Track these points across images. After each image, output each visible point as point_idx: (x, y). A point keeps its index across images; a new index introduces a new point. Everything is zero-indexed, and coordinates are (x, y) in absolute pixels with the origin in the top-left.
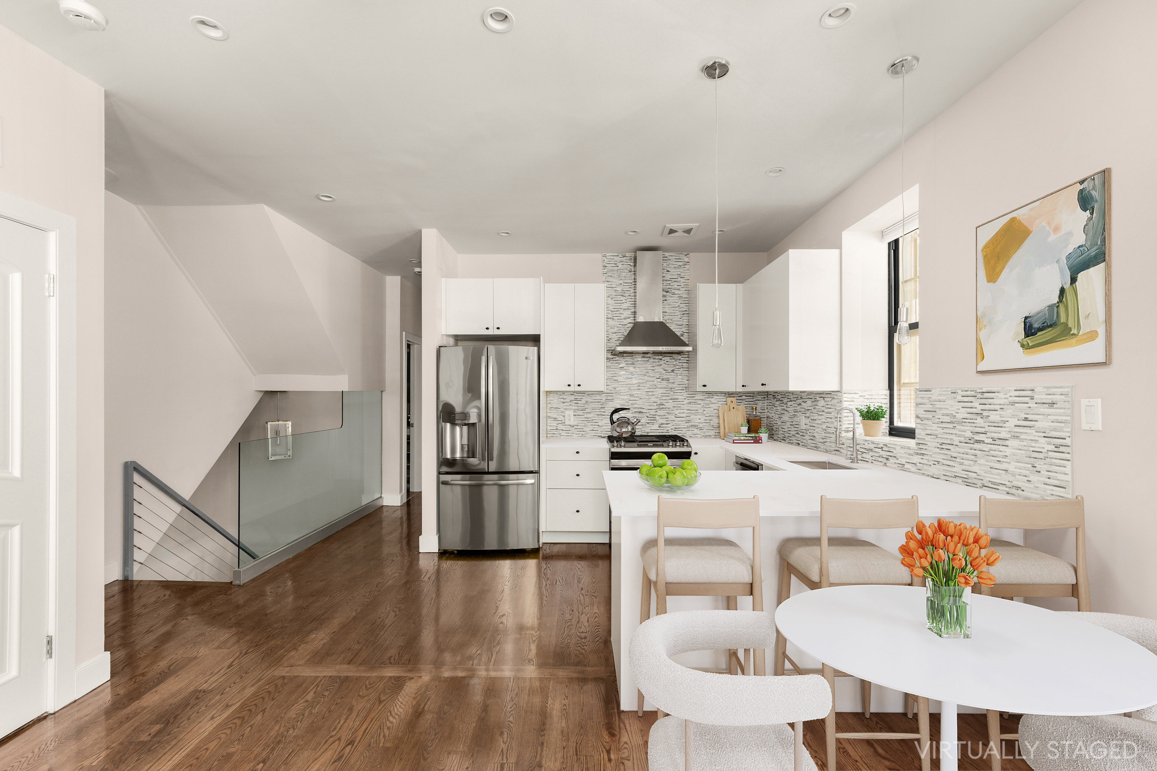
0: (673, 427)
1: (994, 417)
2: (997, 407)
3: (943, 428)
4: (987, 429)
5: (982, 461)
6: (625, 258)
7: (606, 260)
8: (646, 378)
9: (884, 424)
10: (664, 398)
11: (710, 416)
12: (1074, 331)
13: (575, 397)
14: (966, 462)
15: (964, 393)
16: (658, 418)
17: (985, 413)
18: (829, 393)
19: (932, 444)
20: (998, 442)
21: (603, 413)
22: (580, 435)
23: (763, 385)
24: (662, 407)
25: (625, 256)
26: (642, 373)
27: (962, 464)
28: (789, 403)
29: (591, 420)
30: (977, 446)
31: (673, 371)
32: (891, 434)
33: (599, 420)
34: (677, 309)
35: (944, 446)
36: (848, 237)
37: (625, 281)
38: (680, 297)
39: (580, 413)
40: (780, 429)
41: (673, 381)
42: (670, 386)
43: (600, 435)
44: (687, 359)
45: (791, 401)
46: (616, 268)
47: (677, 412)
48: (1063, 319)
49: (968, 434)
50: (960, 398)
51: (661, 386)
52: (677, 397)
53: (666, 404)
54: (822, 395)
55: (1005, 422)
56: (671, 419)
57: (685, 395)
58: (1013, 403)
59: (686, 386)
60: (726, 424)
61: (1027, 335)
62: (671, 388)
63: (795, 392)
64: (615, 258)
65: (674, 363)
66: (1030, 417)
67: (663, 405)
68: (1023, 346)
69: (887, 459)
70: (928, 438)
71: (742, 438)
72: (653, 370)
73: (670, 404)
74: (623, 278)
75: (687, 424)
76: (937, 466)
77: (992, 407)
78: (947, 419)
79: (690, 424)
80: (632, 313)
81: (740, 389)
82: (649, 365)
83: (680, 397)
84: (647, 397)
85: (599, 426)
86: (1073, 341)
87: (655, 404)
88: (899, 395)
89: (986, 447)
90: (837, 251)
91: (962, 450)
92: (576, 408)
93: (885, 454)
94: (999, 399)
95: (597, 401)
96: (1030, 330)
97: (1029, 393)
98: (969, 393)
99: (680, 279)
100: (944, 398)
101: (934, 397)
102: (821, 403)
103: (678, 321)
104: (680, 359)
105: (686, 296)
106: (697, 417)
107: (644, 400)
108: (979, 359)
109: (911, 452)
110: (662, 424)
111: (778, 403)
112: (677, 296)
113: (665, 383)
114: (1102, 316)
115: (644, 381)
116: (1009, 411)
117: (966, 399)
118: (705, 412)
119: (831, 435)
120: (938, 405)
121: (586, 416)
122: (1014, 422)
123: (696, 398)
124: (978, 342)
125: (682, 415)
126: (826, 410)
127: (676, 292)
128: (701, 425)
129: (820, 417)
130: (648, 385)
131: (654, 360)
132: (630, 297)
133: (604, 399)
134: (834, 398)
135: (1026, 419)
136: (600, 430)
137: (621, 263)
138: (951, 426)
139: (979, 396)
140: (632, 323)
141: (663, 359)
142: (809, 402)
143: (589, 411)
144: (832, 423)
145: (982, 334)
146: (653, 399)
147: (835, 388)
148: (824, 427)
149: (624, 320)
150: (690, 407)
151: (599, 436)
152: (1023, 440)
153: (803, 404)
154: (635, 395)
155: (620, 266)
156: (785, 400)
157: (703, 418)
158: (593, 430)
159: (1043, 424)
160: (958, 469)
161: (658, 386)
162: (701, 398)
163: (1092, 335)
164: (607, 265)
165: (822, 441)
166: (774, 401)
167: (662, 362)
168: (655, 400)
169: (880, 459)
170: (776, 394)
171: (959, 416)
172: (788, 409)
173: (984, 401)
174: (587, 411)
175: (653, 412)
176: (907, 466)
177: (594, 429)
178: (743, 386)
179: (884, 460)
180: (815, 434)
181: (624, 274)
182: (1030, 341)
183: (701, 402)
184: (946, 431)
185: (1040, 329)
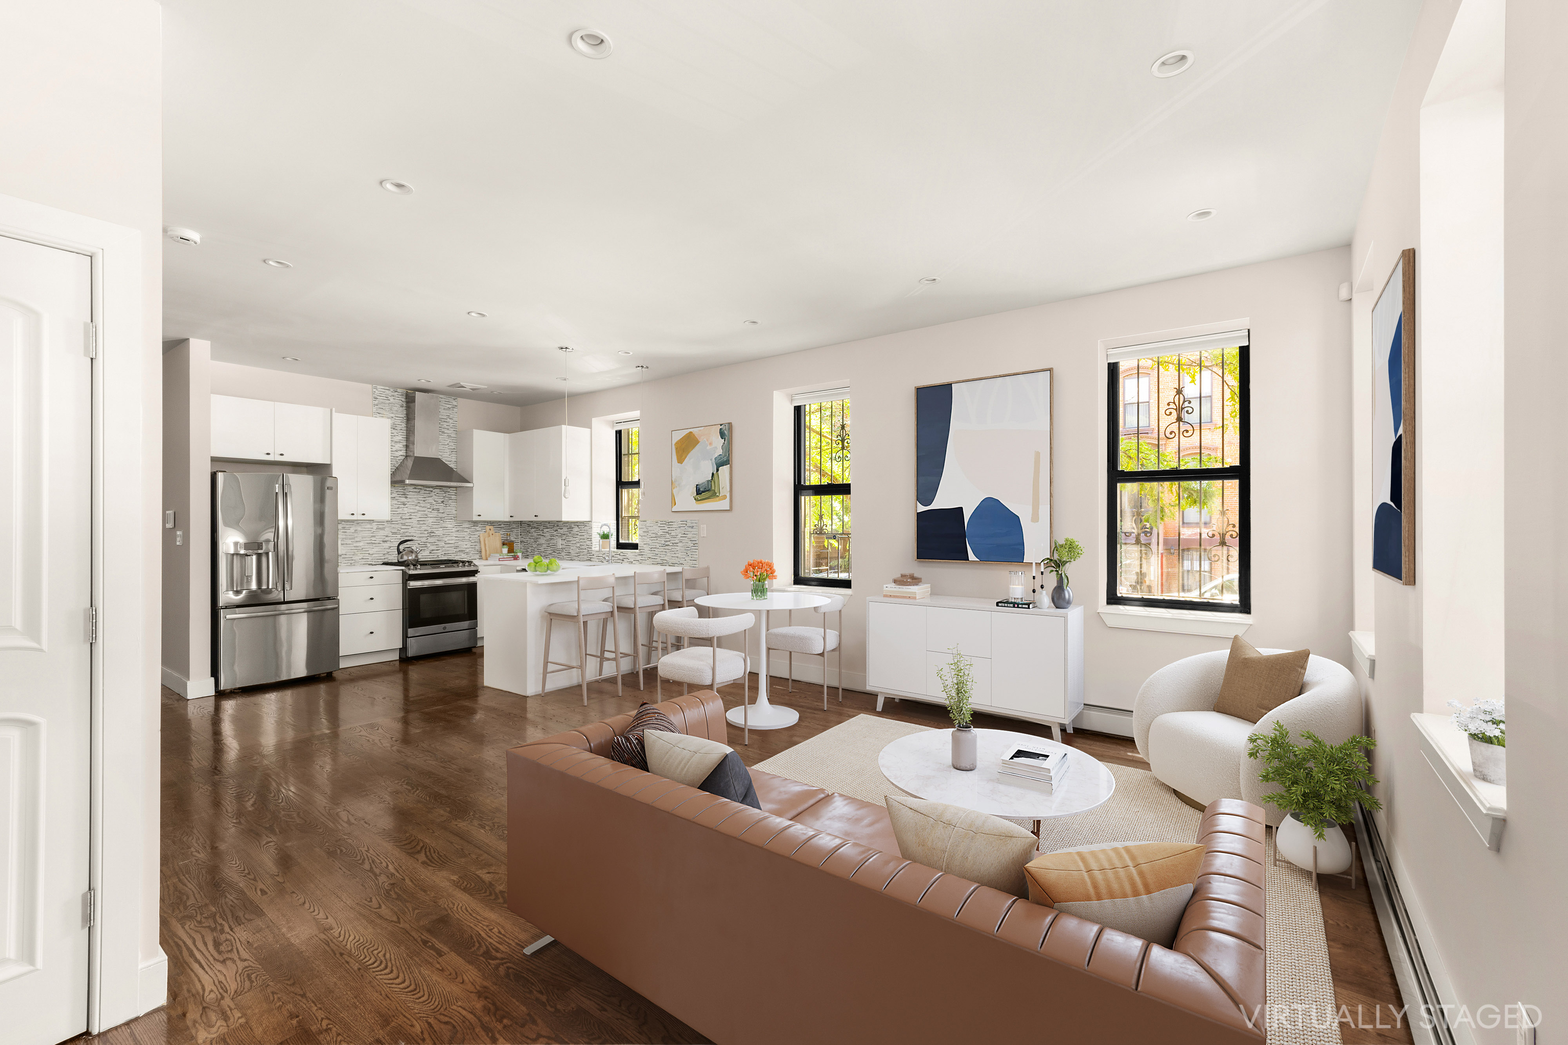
0: (443, 553)
1: (673, 533)
2: (674, 529)
3: (652, 540)
4: (671, 539)
5: (669, 554)
6: (397, 393)
7: (377, 392)
8: (417, 508)
9: (613, 539)
10: (434, 526)
11: (475, 542)
12: (718, 494)
13: (343, 526)
14: (662, 556)
15: (661, 523)
16: (429, 545)
17: (670, 532)
18: (583, 522)
19: (647, 548)
20: (675, 545)
21: (373, 542)
22: (349, 564)
23: (536, 516)
24: (432, 534)
25: (396, 391)
26: (413, 503)
27: (660, 557)
28: (546, 530)
29: (361, 548)
30: (667, 547)
31: (443, 502)
32: (617, 548)
33: (369, 548)
34: (447, 446)
35: (652, 549)
36: (595, 422)
37: (397, 415)
38: (449, 436)
39: (349, 542)
40: (536, 550)
41: (442, 511)
42: (440, 515)
43: (371, 563)
44: (455, 492)
45: (547, 528)
46: (388, 402)
47: (446, 540)
48: (713, 488)
49: (663, 542)
50: (659, 525)
51: (432, 516)
52: (446, 526)
53: (437, 532)
54: (577, 524)
55: (677, 535)
56: (441, 546)
57: (454, 523)
58: (680, 527)
59: (454, 516)
60: (487, 548)
61: (697, 494)
62: (441, 518)
63: (552, 521)
64: (387, 391)
65: (444, 495)
66: (686, 533)
67: (433, 532)
68: (695, 499)
69: (623, 560)
70: (645, 546)
71: (505, 557)
72: (424, 501)
73: (440, 532)
74: (394, 412)
75: (455, 550)
76: (650, 560)
77: (672, 529)
78: (654, 535)
79: (458, 550)
80: (404, 446)
81: (508, 519)
82: (420, 497)
83: (449, 526)
84: (419, 526)
85: (369, 554)
86: (717, 499)
87: (426, 532)
88: (622, 524)
89: (669, 548)
90: (588, 430)
91: (660, 550)
92: (344, 537)
93: (621, 558)
94: (675, 525)
95: (367, 529)
96: (698, 492)
97: (685, 523)
98: (663, 523)
99: (448, 420)
100: (652, 525)
101: (648, 525)
102: (576, 529)
103: (447, 457)
104: (449, 492)
105: (454, 436)
106: (464, 543)
107: (415, 528)
108: (673, 505)
109: (636, 554)
110: (433, 550)
111: (533, 530)
112: (446, 435)
113: (435, 513)
114: (728, 489)
115: (416, 511)
116: (679, 530)
117: (662, 525)
118: (471, 539)
119: (584, 550)
120: (650, 529)
121: (355, 545)
122: (680, 535)
123: (463, 526)
124: (673, 495)
125: (450, 542)
126: (580, 534)
127: (446, 431)
128: (468, 550)
129: (575, 539)
130: (419, 515)
131: (425, 492)
132: (402, 431)
133: (375, 528)
134: (586, 526)
135: (684, 534)
136: (370, 558)
137: (393, 398)
138: (655, 539)
139: (667, 524)
140: (404, 456)
141: (434, 491)
142: (565, 529)
143: (359, 540)
144: (585, 542)
145: (675, 491)
146: (424, 527)
147: (588, 519)
148: (578, 545)
149: (395, 452)
150: (458, 534)
151: (369, 564)
152: (683, 543)
153: (559, 530)
154: (407, 524)
155: (392, 400)
156: (542, 528)
157: (469, 544)
158: (362, 559)
159: (690, 536)
160: (659, 560)
161: (429, 515)
162: (468, 526)
163: (725, 497)
164: (378, 397)
165: (577, 555)
166: (528, 529)
167: (433, 494)
168: (426, 528)
169: (619, 561)
170: (532, 523)
171: (659, 534)
172: (544, 535)
173: (669, 526)
174: (357, 539)
175: (424, 540)
176: (634, 562)
177: (364, 557)
178: (511, 516)
179: (621, 561)
180: (570, 551)
181: (396, 408)
182: (698, 497)
183: (468, 530)
184: (653, 541)
185: (703, 492)
